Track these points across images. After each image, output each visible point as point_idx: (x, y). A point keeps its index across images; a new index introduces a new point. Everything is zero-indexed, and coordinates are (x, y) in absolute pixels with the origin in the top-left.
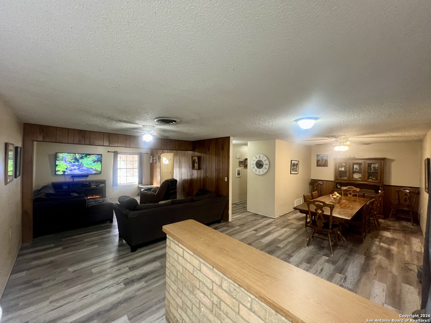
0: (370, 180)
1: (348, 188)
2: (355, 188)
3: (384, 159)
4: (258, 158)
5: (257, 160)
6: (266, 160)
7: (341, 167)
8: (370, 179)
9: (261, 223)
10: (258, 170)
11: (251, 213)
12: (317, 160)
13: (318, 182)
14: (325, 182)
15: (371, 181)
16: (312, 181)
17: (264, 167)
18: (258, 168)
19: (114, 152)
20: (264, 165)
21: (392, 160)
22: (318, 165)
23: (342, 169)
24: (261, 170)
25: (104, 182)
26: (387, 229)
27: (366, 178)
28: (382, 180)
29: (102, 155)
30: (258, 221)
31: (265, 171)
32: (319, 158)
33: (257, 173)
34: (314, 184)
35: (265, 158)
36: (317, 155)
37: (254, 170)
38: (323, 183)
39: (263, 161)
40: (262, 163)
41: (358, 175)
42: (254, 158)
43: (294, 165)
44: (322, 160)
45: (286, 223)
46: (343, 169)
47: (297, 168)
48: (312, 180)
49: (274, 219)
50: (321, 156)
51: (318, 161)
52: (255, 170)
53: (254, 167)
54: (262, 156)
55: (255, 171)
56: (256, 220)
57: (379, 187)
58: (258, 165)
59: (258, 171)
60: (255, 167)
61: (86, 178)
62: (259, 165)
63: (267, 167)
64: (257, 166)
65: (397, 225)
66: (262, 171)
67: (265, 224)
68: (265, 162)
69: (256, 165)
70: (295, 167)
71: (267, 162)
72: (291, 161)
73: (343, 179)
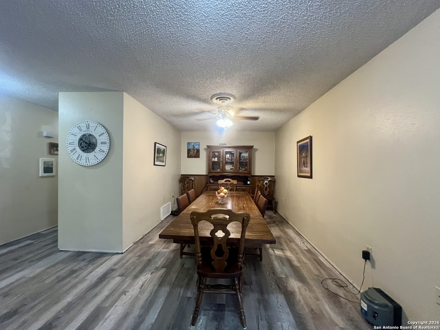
0: (241, 171)
2: (232, 181)
3: (251, 147)
4: (84, 129)
5: (82, 133)
6: (103, 134)
9: (84, 280)
10: (84, 155)
12: (188, 149)
13: (189, 178)
14: (197, 176)
16: (182, 177)
17: (97, 149)
18: (83, 151)
20: (98, 145)
21: (256, 150)
22: (189, 157)
24: (91, 155)
27: (238, 169)
28: (250, 171)
30: (76, 277)
31: (101, 157)
32: (191, 147)
33: (83, 162)
34: (185, 181)
35: (101, 130)
36: (189, 144)
37: (75, 157)
38: (195, 178)
39: (96, 136)
40: (94, 141)
41: (230, 166)
42: (76, 130)
44: (193, 149)
46: (216, 160)
47: (164, 156)
48: (182, 175)
49: (122, 253)
50: (193, 144)
51: (189, 151)
52: (76, 155)
53: (74, 149)
54: (93, 125)
55: (77, 159)
56: (73, 272)
57: (248, 177)
58: (83, 144)
59: (84, 158)
60: (78, 149)
62: (86, 145)
63: (106, 148)
64: (83, 147)
66: (93, 157)
67: (95, 279)
68: (101, 138)
69: (80, 145)
70: (161, 155)
71: (105, 138)
72: (155, 143)
73: (215, 171)
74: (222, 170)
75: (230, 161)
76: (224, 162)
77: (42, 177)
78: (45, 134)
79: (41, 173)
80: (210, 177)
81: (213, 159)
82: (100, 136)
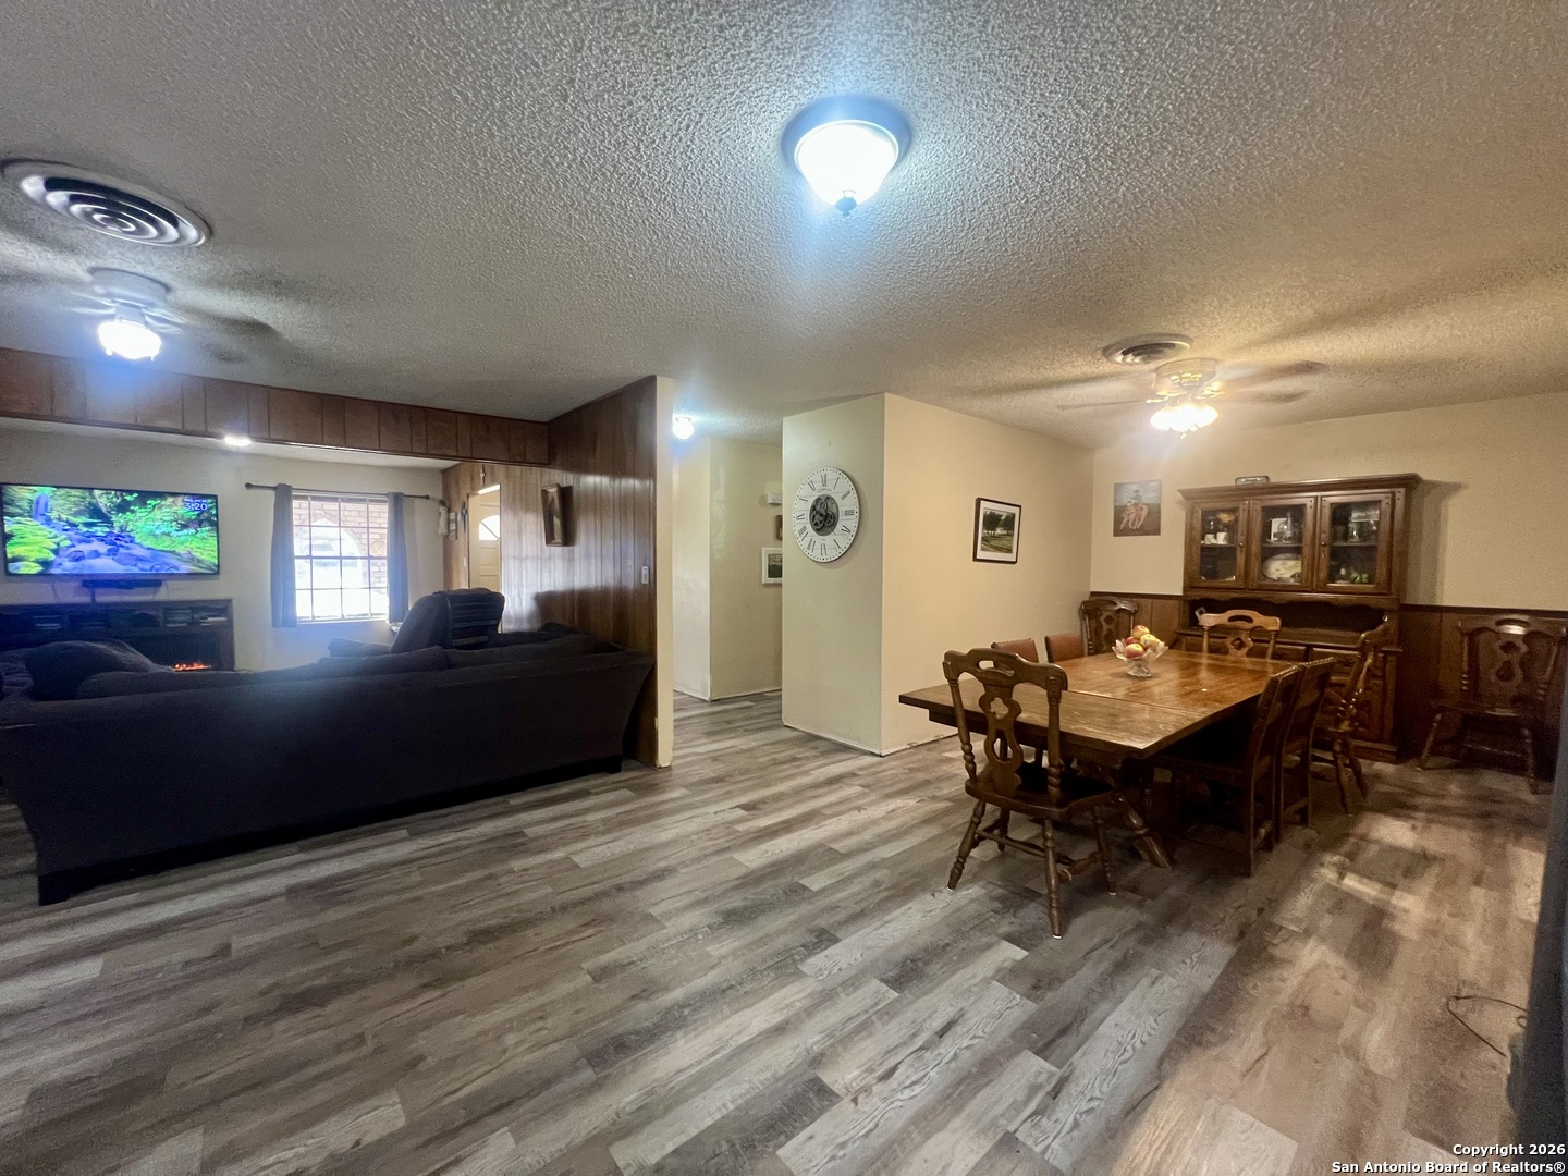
0: (1339, 584)
1: (1232, 619)
2: (1259, 619)
4: (818, 486)
5: (816, 495)
6: (848, 493)
7: (1215, 532)
8: (1343, 578)
9: (806, 773)
10: (818, 538)
11: (794, 734)
13: (1114, 604)
14: (1150, 600)
15: (1349, 586)
17: (839, 526)
18: (818, 531)
19: (274, 488)
20: (840, 518)
21: (1449, 490)
22: (1118, 532)
23: (1216, 538)
24: (828, 539)
25: (223, 608)
26: (1397, 806)
27: (1323, 575)
28: (1395, 582)
29: (215, 497)
30: (797, 767)
31: (845, 542)
33: (817, 555)
34: (1102, 614)
35: (846, 485)
36: (1118, 487)
37: (804, 544)
38: (1139, 605)
39: (837, 498)
40: (833, 509)
41: (1291, 563)
42: (804, 491)
43: (992, 521)
44: (1135, 505)
45: (921, 776)
46: (1221, 539)
47: (1012, 535)
48: (1093, 594)
49: (881, 756)
50: (1135, 487)
51: (1119, 512)
52: (807, 539)
53: (805, 528)
54: (832, 475)
55: (809, 547)
56: (794, 759)
57: (1380, 611)
58: (817, 518)
59: (818, 546)
60: (810, 528)
61: (151, 589)
62: (821, 519)
63: (852, 523)
64: (816, 524)
65: (1455, 787)
66: (832, 544)
67: (822, 778)
68: (846, 504)
69: (813, 519)
70: (999, 531)
71: (852, 500)
72: (979, 501)
73: (1220, 583)
74: (1247, 578)
75: (1288, 543)
76: (1260, 549)
77: (766, 585)
78: (770, 501)
79: (765, 578)
81: (1209, 536)
82: (843, 498)
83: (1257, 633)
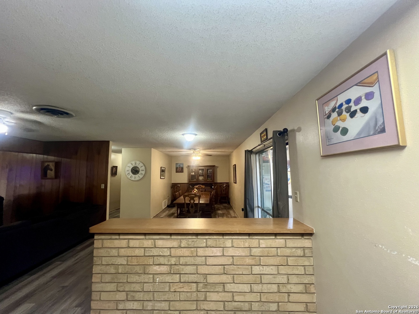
0: (208, 180)
1: (198, 186)
2: (202, 186)
3: (214, 166)
4: (134, 164)
5: (133, 166)
6: (142, 166)
10: (134, 176)
13: (177, 185)
14: (182, 184)
16: (173, 184)
17: (140, 173)
18: (133, 174)
20: (140, 171)
21: (218, 167)
22: (177, 172)
24: (137, 176)
26: (219, 209)
27: (206, 179)
28: (214, 180)
31: (141, 176)
32: (178, 166)
33: (133, 179)
34: (175, 187)
35: (141, 164)
36: (177, 164)
38: (180, 185)
39: (139, 167)
40: (138, 169)
41: (202, 177)
42: (130, 165)
43: (163, 171)
46: (193, 174)
50: (179, 164)
51: (177, 168)
52: (130, 176)
53: (129, 173)
54: (138, 162)
57: (212, 184)
58: (134, 171)
60: (131, 173)
63: (143, 172)
65: (222, 206)
68: (141, 168)
69: (132, 171)
70: (163, 173)
71: (143, 168)
72: (161, 167)
73: (193, 180)
74: (197, 180)
75: (202, 174)
76: (198, 175)
80: (190, 184)
81: (192, 173)
83: (202, 188)
